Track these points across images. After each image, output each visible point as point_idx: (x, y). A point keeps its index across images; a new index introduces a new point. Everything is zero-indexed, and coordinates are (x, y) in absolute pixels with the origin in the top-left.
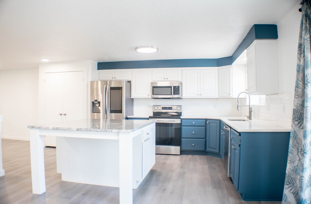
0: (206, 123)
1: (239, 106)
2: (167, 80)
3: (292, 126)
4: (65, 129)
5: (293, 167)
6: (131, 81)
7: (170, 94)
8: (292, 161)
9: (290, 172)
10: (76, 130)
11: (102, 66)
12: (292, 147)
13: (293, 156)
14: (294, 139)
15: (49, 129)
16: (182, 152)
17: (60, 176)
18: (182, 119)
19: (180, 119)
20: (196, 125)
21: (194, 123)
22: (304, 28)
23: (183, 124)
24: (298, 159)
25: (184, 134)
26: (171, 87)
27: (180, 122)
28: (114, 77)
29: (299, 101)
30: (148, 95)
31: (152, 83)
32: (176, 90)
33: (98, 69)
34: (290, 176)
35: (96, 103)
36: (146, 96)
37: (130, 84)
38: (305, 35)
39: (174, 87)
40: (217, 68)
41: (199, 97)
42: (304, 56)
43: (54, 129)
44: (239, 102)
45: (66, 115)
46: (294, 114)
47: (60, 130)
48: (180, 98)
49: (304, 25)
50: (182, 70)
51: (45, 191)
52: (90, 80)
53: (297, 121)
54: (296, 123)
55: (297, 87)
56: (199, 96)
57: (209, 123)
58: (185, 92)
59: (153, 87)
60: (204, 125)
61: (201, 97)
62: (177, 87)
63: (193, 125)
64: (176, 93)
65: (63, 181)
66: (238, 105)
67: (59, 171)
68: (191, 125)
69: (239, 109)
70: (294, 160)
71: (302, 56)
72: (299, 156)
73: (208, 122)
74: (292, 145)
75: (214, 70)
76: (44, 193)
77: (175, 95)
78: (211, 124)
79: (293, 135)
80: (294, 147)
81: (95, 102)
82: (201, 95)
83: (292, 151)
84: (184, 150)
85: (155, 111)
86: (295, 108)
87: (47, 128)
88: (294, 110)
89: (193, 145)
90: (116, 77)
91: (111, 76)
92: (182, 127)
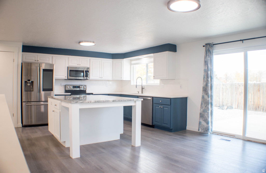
2: (80, 66)
3: (202, 93)
4: (104, 101)
5: (203, 110)
9: (202, 112)
10: (112, 101)
12: (203, 102)
14: (203, 98)
15: (92, 102)
22: (207, 55)
24: (205, 106)
26: (83, 71)
29: (205, 84)
31: (69, 67)
38: (208, 58)
39: (85, 71)
40: (112, 60)
41: (100, 79)
42: (208, 66)
43: (96, 102)
46: (203, 88)
47: (101, 102)
49: (208, 54)
50: (90, 59)
53: (204, 91)
54: (204, 92)
55: (204, 78)
58: (92, 75)
59: (70, 71)
61: (102, 79)
62: (87, 71)
71: (207, 66)
72: (205, 105)
75: (110, 61)
77: (85, 77)
81: (28, 82)
82: (102, 77)
85: (68, 89)
86: (204, 86)
87: (90, 102)
88: (203, 87)
90: (39, 60)
91: (34, 59)
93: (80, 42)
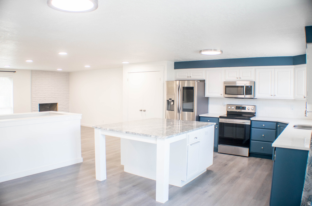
0: (277, 127)
1: (308, 112)
2: (240, 79)
5: (307, 196)
6: (205, 80)
7: (243, 94)
8: (307, 190)
9: (304, 201)
11: (179, 65)
12: (308, 174)
13: (308, 184)
14: (310, 166)
15: (107, 130)
16: (251, 155)
17: (122, 168)
18: (251, 121)
19: (250, 121)
20: (266, 128)
21: (264, 125)
23: (253, 126)
25: (253, 136)
26: (243, 87)
27: (250, 124)
28: (189, 76)
30: (221, 94)
31: (225, 83)
32: (249, 90)
33: (175, 68)
34: (304, 204)
35: (171, 102)
36: (219, 95)
37: (204, 83)
39: (247, 87)
40: (293, 66)
44: (307, 108)
45: (145, 111)
48: (252, 98)
50: (255, 69)
51: (105, 178)
52: (166, 80)
56: (273, 97)
57: (280, 126)
58: (259, 92)
59: (226, 87)
60: (275, 128)
61: (275, 98)
62: (250, 87)
63: (263, 127)
64: (249, 93)
65: (125, 172)
66: (306, 110)
67: (122, 164)
68: (261, 127)
69: (307, 115)
70: (309, 189)
73: (278, 126)
74: (308, 172)
75: (290, 69)
76: (104, 181)
77: (247, 95)
78: (281, 127)
79: (310, 161)
80: (310, 174)
81: (169, 101)
82: (275, 95)
83: (307, 179)
84: (253, 152)
85: (230, 110)
89: (262, 148)
90: (191, 76)
91: (187, 75)
92: (252, 129)
93: (201, 51)
